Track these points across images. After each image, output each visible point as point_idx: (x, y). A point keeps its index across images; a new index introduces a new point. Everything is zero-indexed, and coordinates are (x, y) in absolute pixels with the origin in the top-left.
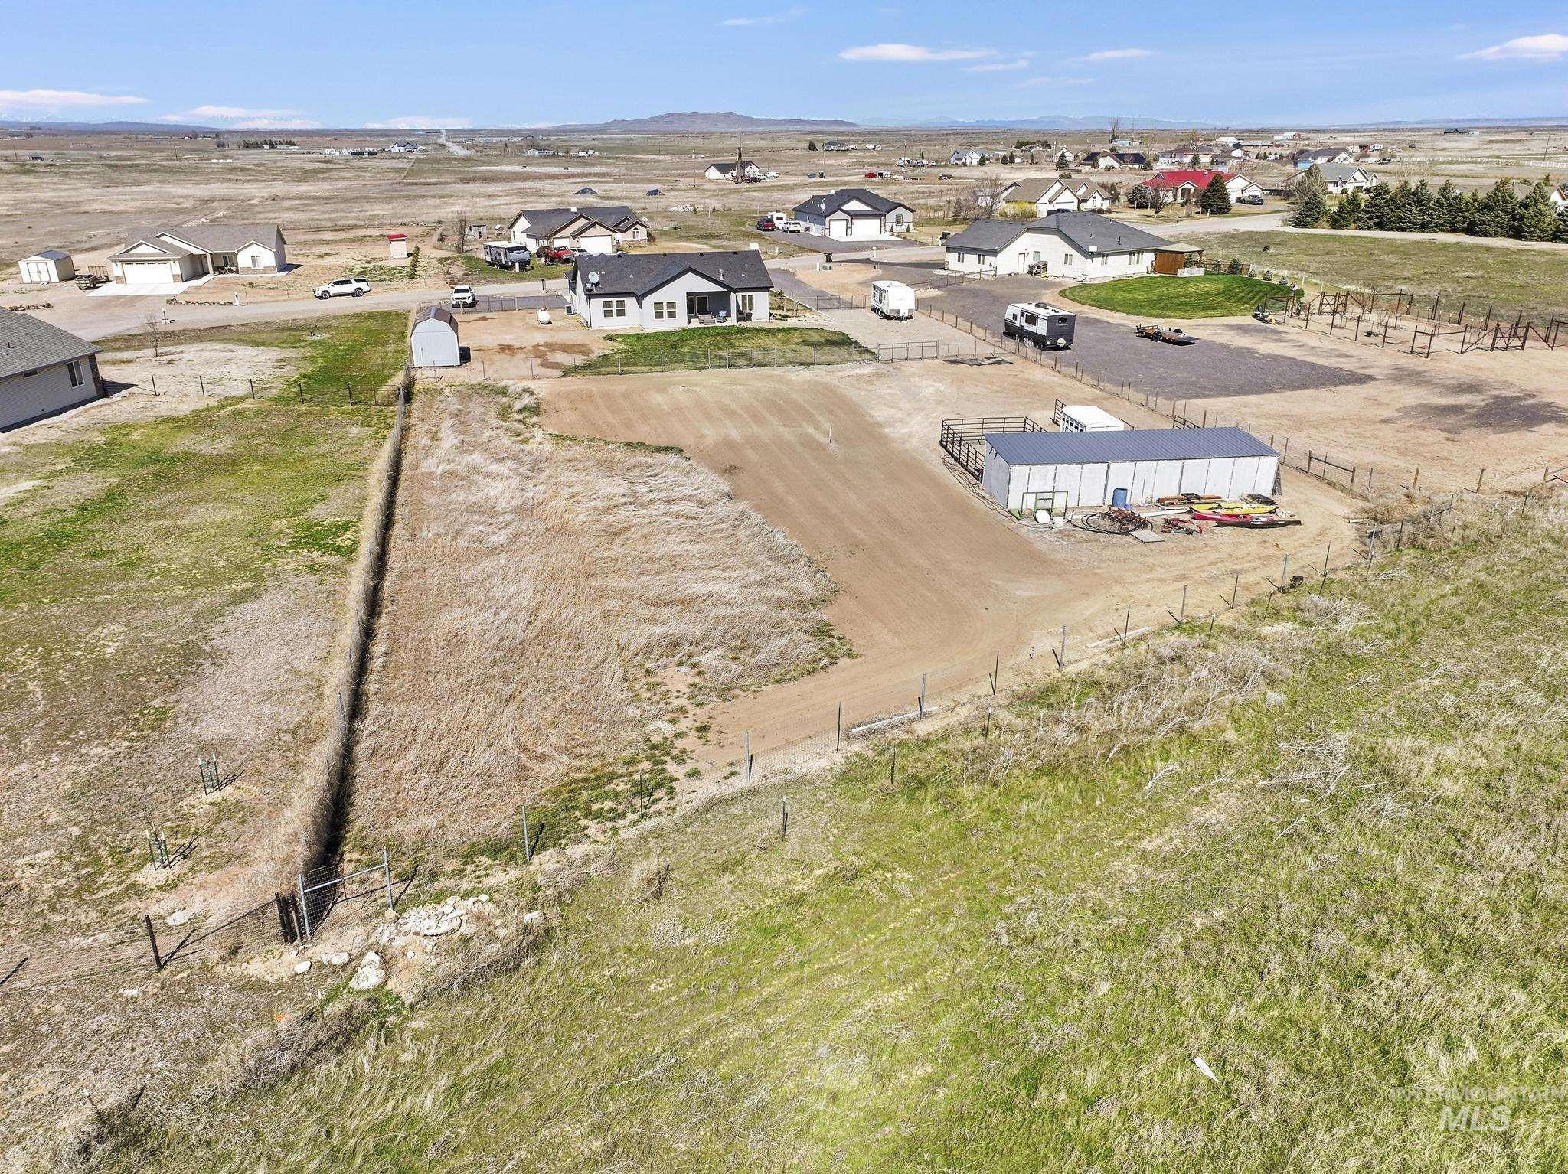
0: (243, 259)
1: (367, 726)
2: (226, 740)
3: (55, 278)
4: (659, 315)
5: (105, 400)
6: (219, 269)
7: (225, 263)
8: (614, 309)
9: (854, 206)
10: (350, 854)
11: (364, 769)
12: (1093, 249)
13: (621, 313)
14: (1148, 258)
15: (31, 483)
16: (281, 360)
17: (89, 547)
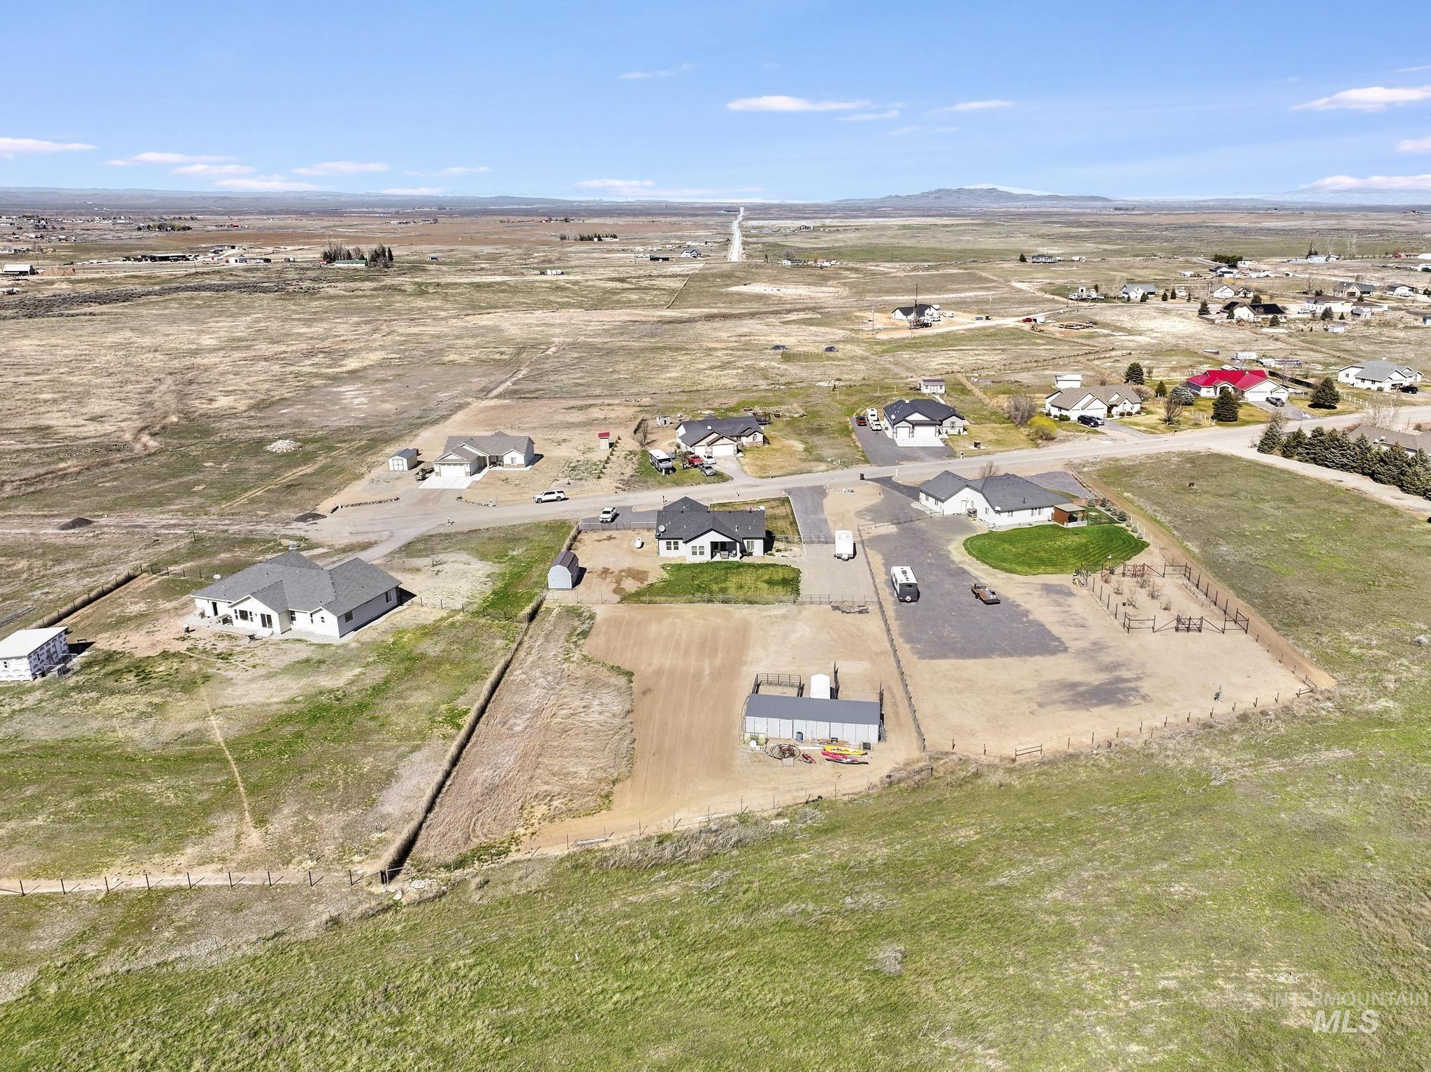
0: (507, 460)
1: (431, 816)
3: (406, 468)
4: (694, 553)
5: (400, 608)
6: (494, 464)
7: (496, 461)
8: (672, 546)
9: (916, 417)
12: (998, 508)
13: (676, 548)
14: (1048, 513)
15: (360, 670)
16: (488, 576)
17: (371, 713)
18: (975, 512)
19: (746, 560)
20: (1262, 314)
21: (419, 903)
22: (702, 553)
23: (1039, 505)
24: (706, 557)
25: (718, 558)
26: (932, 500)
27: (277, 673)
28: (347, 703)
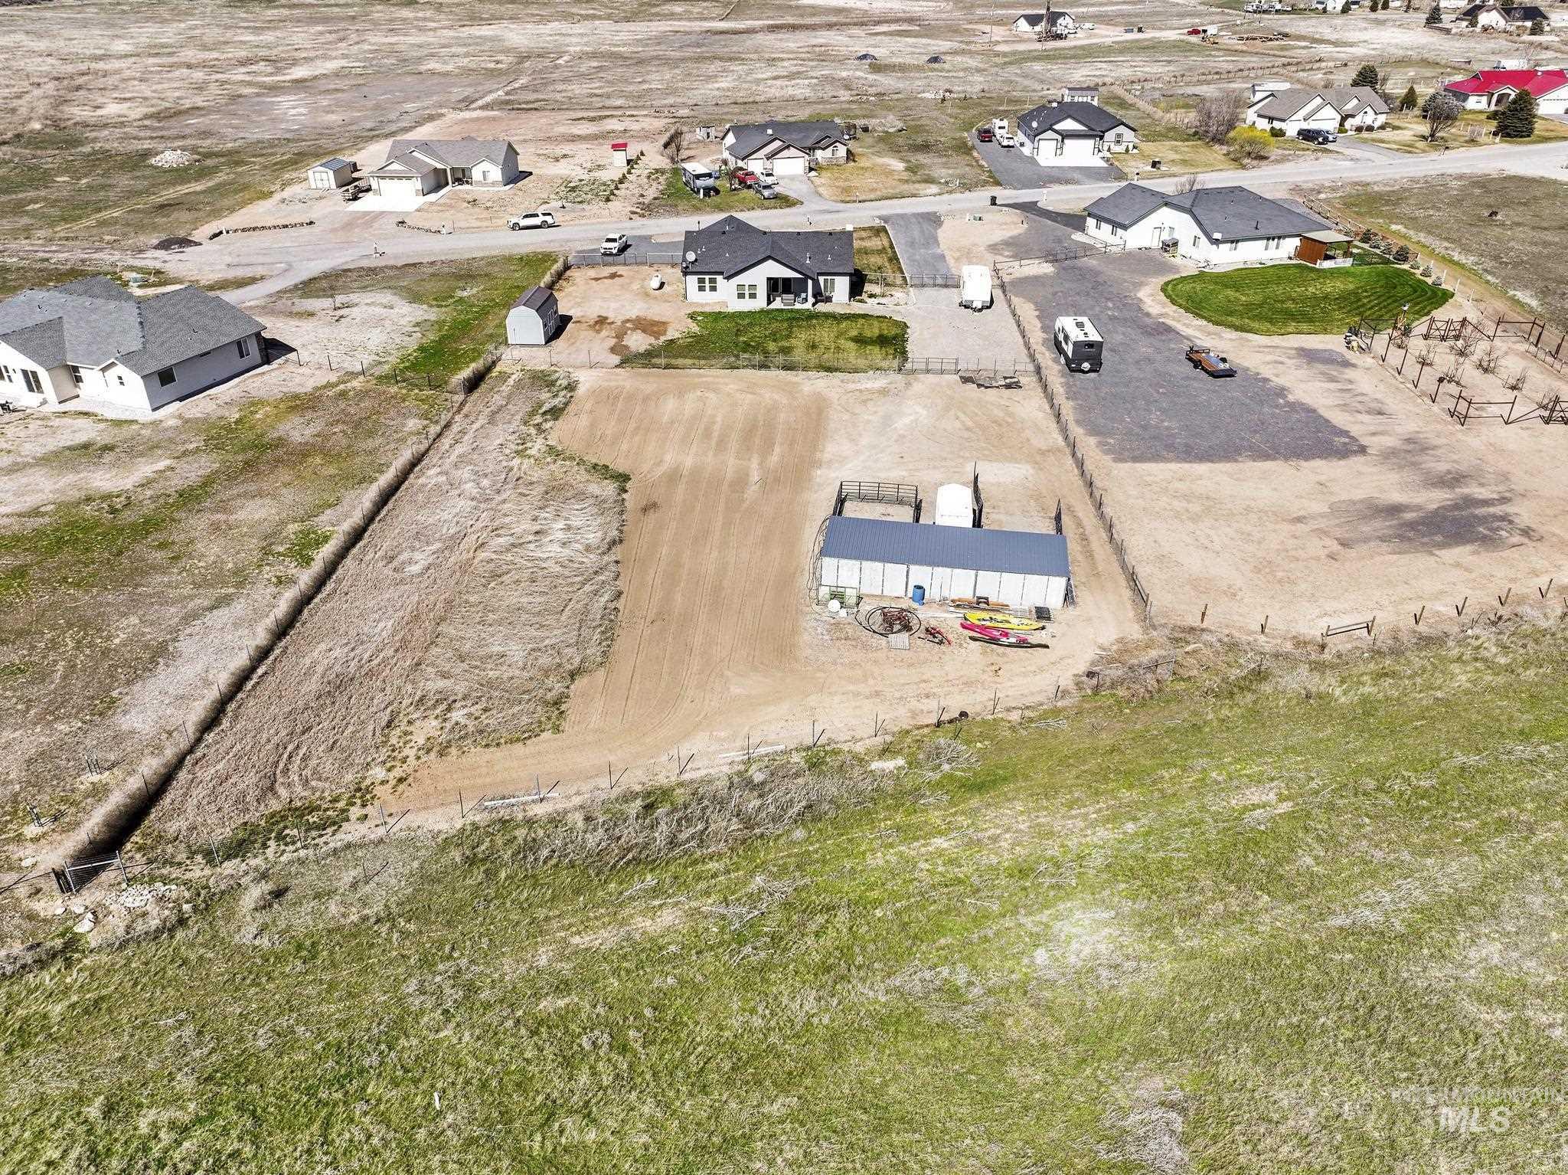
0: (476, 174)
1: (210, 738)
2: (133, 732)
3: (334, 186)
4: (741, 296)
5: (266, 368)
6: (459, 181)
7: (461, 177)
8: (707, 285)
9: (1069, 125)
10: (136, 838)
11: (183, 776)
12: (1217, 236)
13: (713, 289)
14: (1291, 245)
15: (168, 462)
16: (418, 324)
17: (161, 536)
18: (1175, 244)
19: (822, 307)
20: (1518, 20)
21: (123, 945)
22: (753, 296)
23: (1279, 232)
24: (760, 303)
25: (778, 304)
26: (1106, 228)
27: (26, 465)
28: (128, 517)
